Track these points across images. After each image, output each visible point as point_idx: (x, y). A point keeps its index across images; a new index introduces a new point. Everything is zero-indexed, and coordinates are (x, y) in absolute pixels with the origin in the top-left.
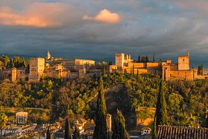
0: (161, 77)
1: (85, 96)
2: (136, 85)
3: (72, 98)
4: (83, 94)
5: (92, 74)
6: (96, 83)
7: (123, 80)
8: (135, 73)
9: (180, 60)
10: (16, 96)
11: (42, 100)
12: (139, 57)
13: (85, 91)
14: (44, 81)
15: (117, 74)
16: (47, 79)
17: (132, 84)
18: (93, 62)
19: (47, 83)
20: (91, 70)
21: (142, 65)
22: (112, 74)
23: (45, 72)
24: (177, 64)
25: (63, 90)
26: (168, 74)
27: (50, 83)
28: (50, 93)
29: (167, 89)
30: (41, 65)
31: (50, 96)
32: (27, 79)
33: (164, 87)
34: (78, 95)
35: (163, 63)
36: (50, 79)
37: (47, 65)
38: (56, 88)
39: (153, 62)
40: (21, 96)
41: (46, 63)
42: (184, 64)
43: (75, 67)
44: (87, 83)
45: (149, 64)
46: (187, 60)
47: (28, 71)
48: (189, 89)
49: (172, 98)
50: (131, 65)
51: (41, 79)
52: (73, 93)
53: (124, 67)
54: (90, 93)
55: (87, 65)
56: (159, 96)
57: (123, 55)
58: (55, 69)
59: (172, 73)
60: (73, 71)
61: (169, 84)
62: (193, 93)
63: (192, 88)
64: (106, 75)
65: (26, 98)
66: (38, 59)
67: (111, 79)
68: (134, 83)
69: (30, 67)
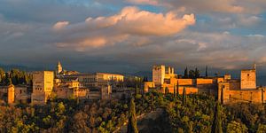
0: (217, 98)
1: (110, 125)
2: (181, 110)
3: (92, 128)
4: (107, 122)
5: (120, 95)
6: (126, 106)
7: (163, 102)
8: (181, 93)
9: (244, 76)
10: (14, 125)
11: (49, 130)
12: (186, 71)
13: (109, 118)
14: (52, 103)
15: (154, 94)
16: (57, 100)
17: (176, 109)
18: (121, 78)
19: (57, 106)
20: (118, 89)
21: (190, 81)
22: (148, 94)
23: (54, 90)
24: (239, 81)
25: (79, 115)
26: (227, 94)
27: (62, 106)
28: (61, 121)
29: (225, 116)
30: (49, 81)
31: (61, 125)
32: (29, 100)
33: (220, 112)
34: (100, 123)
36: (61, 100)
37: (58, 81)
38: (68, 113)
39: (206, 77)
40: (20, 124)
41: (55, 78)
42: (248, 82)
43: (96, 84)
44: (113, 107)
45: (200, 81)
46: (253, 75)
47: (30, 90)
48: (257, 116)
49: (232, 129)
50: (174, 82)
51: (48, 101)
52: (93, 120)
53: (164, 85)
54: (116, 120)
55: (112, 81)
56: (214, 125)
57: (163, 67)
58: (68, 86)
59: (232, 93)
60: (93, 89)
61: (228, 108)
62: (262, 121)
63: (260, 114)
64: (139, 96)
65: (28, 127)
66: (45, 72)
67: (146, 101)
68: (179, 106)
69: (34, 84)
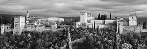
0: (116, 31)
1: (56, 46)
2: (97, 38)
3: (46, 48)
5: (62, 29)
6: (65, 35)
7: (86, 33)
8: (96, 28)
9: (130, 18)
12: (99, 15)
13: (56, 42)
14: (24, 34)
15: (81, 28)
16: (27, 32)
17: (94, 37)
18: (62, 20)
19: (27, 36)
20: (61, 26)
21: (101, 21)
22: (77, 29)
23: (25, 27)
24: (128, 21)
25: (39, 41)
26: (121, 29)
27: (29, 35)
28: (29, 44)
29: (121, 40)
30: (22, 22)
32: (12, 32)
33: (118, 38)
34: (51, 45)
35: (117, 20)
36: (29, 32)
37: (27, 21)
38: (34, 39)
39: (110, 19)
40: (7, 45)
42: (133, 22)
43: (48, 23)
44: (58, 36)
45: (107, 21)
46: (135, 18)
47: (12, 27)
48: (137, 40)
49: (124, 47)
50: (92, 21)
51: (22, 32)
52: (47, 44)
53: (87, 24)
54: (60, 44)
55: (58, 22)
56: (115, 45)
57: (86, 14)
58: (33, 24)
59: (124, 28)
60: (47, 26)
61: (122, 36)
62: (140, 43)
63: (139, 39)
64: (73, 30)
65: (11, 47)
66: (20, 17)
67: (77, 33)
68: (95, 35)
69: (15, 23)
